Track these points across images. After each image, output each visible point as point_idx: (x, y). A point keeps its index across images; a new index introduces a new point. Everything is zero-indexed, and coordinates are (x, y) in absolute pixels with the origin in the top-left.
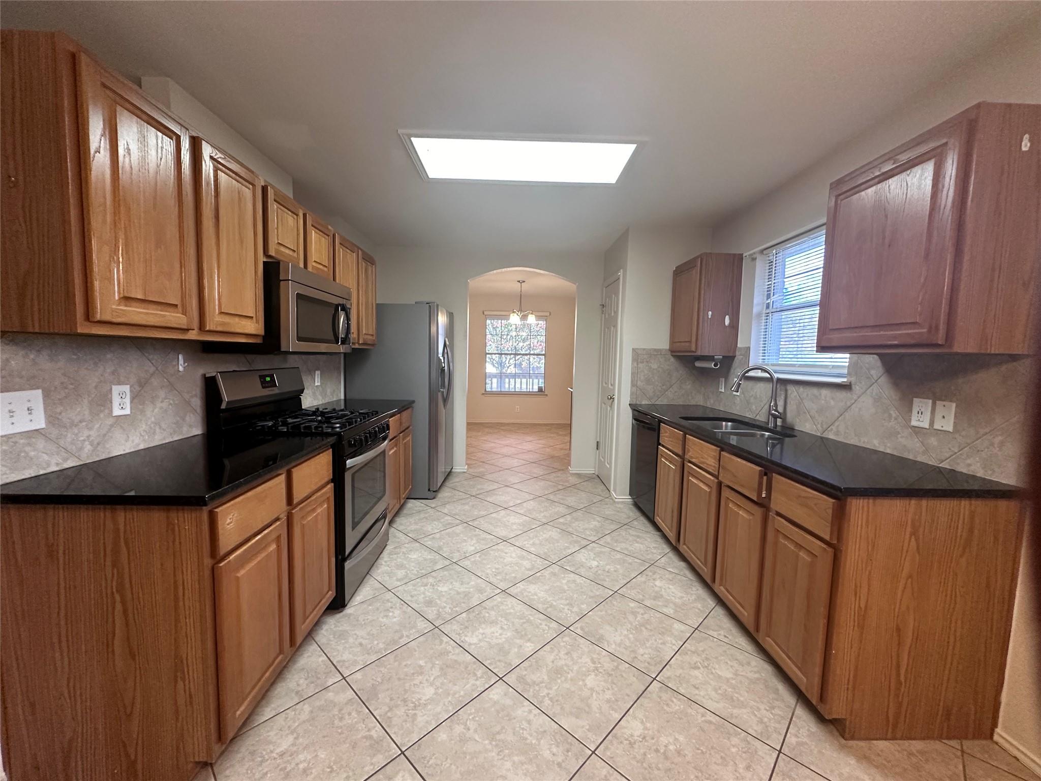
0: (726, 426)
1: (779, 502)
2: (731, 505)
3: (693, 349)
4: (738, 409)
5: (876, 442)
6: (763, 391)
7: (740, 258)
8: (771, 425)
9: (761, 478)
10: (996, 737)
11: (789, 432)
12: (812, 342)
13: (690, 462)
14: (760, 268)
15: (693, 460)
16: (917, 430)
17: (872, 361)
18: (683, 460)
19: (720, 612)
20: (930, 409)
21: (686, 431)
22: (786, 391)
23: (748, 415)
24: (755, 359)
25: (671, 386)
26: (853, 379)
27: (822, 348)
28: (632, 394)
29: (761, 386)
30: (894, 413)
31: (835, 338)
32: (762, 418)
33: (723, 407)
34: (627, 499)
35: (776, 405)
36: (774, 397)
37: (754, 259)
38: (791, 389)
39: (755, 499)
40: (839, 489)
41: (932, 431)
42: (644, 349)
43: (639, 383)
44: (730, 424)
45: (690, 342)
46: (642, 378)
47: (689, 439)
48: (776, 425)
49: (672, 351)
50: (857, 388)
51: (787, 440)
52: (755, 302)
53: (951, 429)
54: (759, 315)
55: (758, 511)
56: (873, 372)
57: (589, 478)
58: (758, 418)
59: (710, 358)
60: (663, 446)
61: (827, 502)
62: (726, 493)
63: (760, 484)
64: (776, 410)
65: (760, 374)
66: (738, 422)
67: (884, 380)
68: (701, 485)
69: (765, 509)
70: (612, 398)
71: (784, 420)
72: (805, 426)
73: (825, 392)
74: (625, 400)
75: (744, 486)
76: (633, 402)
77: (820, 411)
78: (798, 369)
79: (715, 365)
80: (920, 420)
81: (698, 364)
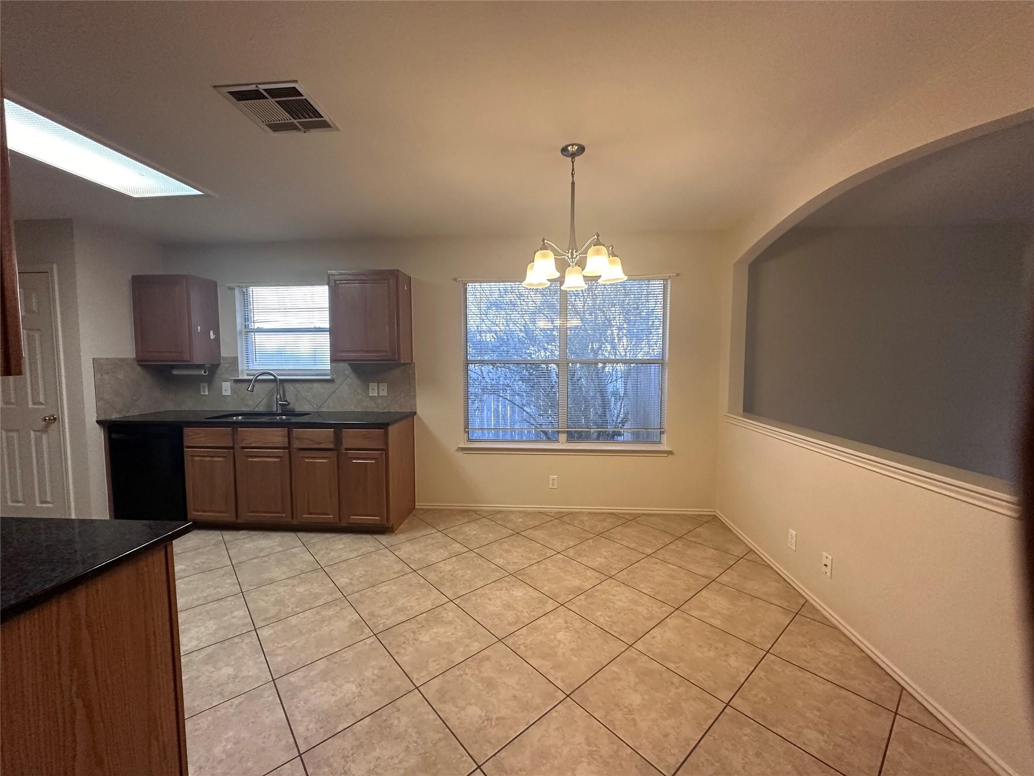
1: (349, 443)
2: (305, 460)
3: (173, 359)
4: (230, 406)
5: (352, 407)
7: (215, 284)
8: (279, 411)
10: (416, 507)
13: (246, 448)
14: (238, 296)
15: (252, 446)
16: (372, 398)
17: (344, 366)
18: (232, 449)
20: (376, 387)
21: (233, 426)
22: (283, 387)
23: (245, 409)
24: (245, 367)
25: (141, 396)
26: (335, 377)
28: (98, 408)
30: (360, 391)
35: (281, 397)
36: (279, 392)
38: (288, 385)
39: (330, 447)
41: (379, 397)
42: (106, 359)
43: (106, 396)
45: (181, 352)
46: (108, 390)
47: (243, 431)
49: (140, 361)
50: (338, 381)
52: (234, 323)
53: (386, 395)
54: (241, 332)
55: (332, 454)
56: (346, 372)
59: (201, 367)
60: (195, 447)
61: (379, 431)
62: (298, 454)
63: (333, 438)
64: (285, 401)
67: (352, 376)
68: (265, 459)
72: (304, 407)
73: (316, 385)
74: (91, 417)
75: (320, 443)
76: (102, 418)
77: (314, 396)
78: (290, 372)
79: (205, 372)
80: (373, 393)
81: (175, 372)
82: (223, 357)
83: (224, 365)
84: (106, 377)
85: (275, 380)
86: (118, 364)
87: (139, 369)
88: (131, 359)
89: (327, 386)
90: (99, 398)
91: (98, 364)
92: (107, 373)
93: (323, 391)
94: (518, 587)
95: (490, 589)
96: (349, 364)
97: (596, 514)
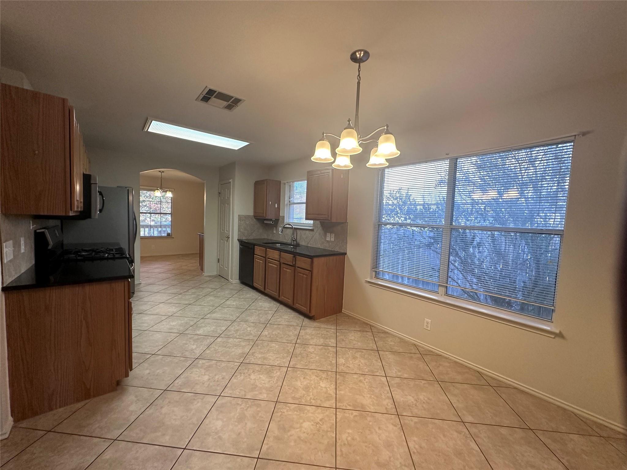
0: (278, 245)
1: (299, 264)
2: (284, 269)
3: (265, 216)
4: (281, 239)
5: (319, 246)
6: (289, 232)
7: (280, 182)
8: (293, 244)
9: (293, 258)
10: (342, 311)
11: (298, 245)
12: (304, 216)
13: (268, 258)
14: (287, 187)
15: (270, 258)
16: (327, 241)
17: (318, 222)
18: (265, 258)
19: (282, 306)
20: (330, 235)
21: (266, 248)
22: (297, 232)
23: (285, 241)
24: (286, 221)
25: (254, 231)
26: (314, 228)
27: (307, 219)
28: (238, 235)
29: (289, 230)
30: (323, 237)
31: (309, 216)
32: (289, 241)
33: (275, 239)
34: (238, 281)
35: (294, 237)
36: (293, 234)
37: (285, 184)
38: (298, 231)
39: (292, 264)
40: (311, 256)
41: (330, 241)
42: (243, 215)
43: (242, 230)
44: (279, 244)
45: (263, 213)
46: (243, 228)
47: (268, 250)
48: (294, 244)
49: (255, 216)
50: (315, 230)
51: (297, 247)
52: (286, 200)
53: (333, 240)
54: (287, 204)
55: (292, 268)
56: (318, 226)
57: (215, 277)
58: (288, 242)
59: (271, 220)
60: (256, 255)
61: (309, 260)
62: (282, 265)
63: (293, 260)
64: (294, 239)
65: (288, 226)
66: (282, 244)
67: (321, 228)
68: (274, 265)
69: (294, 267)
70: (228, 238)
71: (296, 242)
72: (302, 243)
73: (307, 232)
74: (236, 238)
75: (288, 262)
76: (239, 238)
77: (306, 238)
78: (298, 224)
79: (273, 223)
80: (328, 239)
81: (265, 222)
82: (281, 216)
83: (281, 219)
84: (242, 222)
85: (292, 228)
86: (247, 217)
87: (255, 220)
88: (252, 216)
89: (311, 233)
90: (239, 231)
91: (240, 218)
92: (243, 221)
93: (309, 235)
94: (329, 381)
95: (312, 373)
96: (320, 222)
97: (462, 366)
